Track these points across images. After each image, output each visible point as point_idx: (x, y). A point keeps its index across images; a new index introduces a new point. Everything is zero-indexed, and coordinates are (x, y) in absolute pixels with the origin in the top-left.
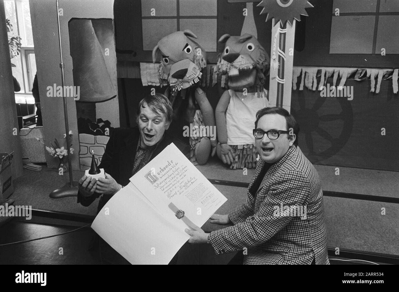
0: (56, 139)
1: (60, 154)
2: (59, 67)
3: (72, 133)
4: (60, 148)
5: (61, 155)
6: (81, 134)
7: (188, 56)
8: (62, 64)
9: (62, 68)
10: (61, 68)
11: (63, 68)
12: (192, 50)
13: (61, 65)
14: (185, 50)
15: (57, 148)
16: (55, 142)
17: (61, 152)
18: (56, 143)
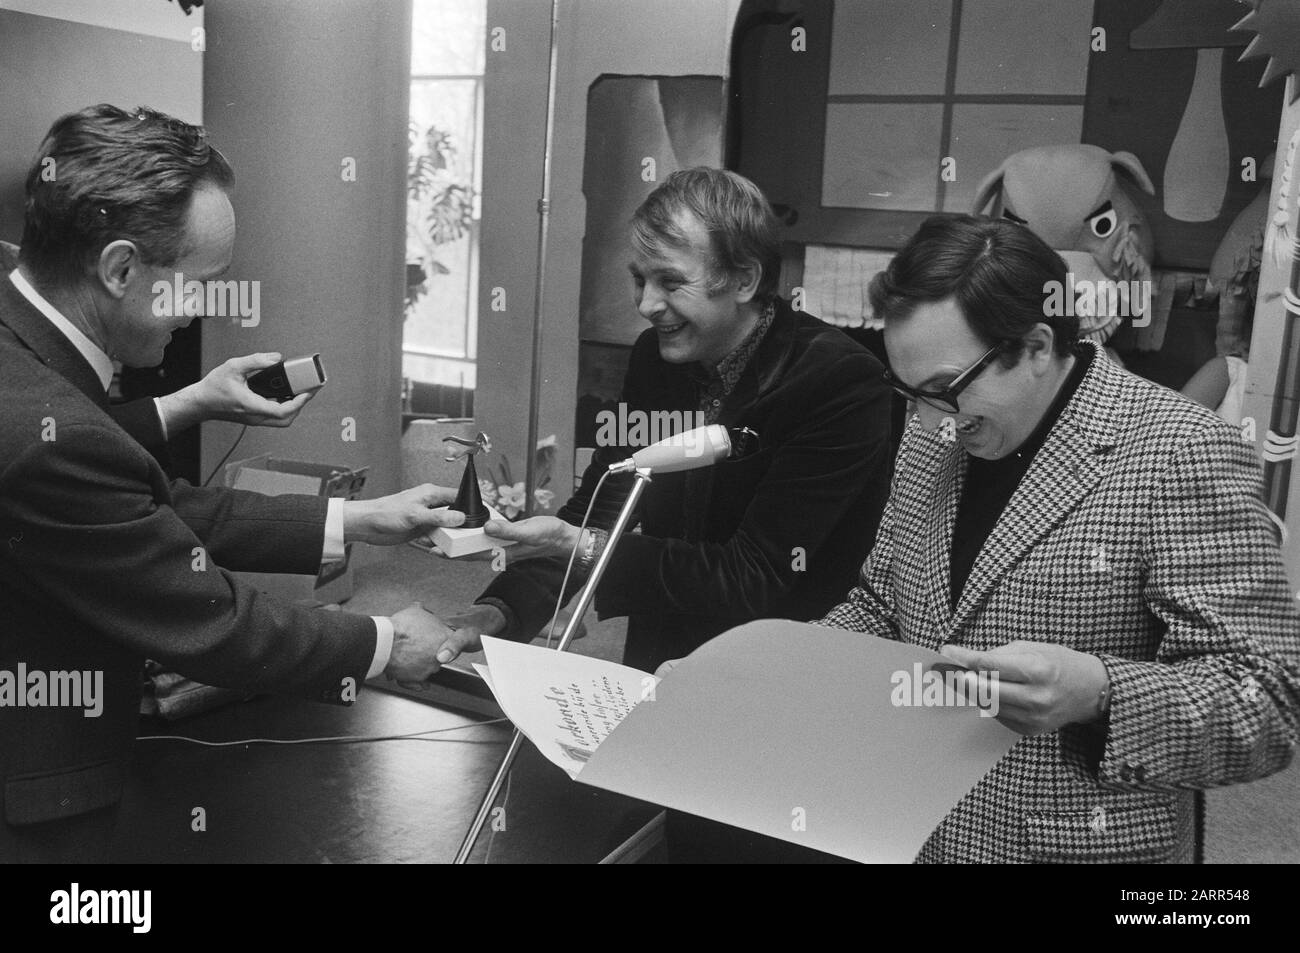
0: (504, 457)
1: (510, 505)
2: (536, 211)
3: (555, 442)
4: (512, 486)
5: (513, 508)
6: (581, 449)
7: (1094, 245)
8: (545, 200)
9: (542, 214)
10: (541, 212)
11: (546, 213)
12: (1117, 227)
13: (540, 203)
14: (1094, 222)
15: (502, 484)
16: (502, 467)
17: (513, 500)
18: (504, 472)
